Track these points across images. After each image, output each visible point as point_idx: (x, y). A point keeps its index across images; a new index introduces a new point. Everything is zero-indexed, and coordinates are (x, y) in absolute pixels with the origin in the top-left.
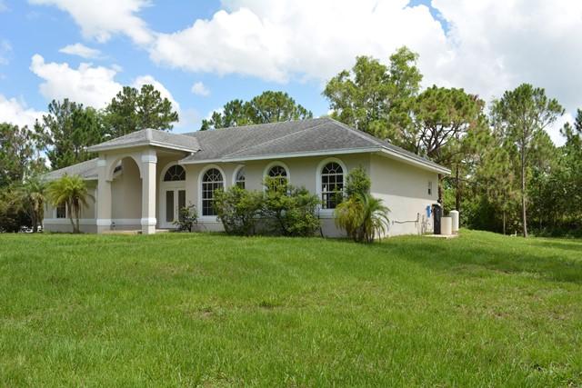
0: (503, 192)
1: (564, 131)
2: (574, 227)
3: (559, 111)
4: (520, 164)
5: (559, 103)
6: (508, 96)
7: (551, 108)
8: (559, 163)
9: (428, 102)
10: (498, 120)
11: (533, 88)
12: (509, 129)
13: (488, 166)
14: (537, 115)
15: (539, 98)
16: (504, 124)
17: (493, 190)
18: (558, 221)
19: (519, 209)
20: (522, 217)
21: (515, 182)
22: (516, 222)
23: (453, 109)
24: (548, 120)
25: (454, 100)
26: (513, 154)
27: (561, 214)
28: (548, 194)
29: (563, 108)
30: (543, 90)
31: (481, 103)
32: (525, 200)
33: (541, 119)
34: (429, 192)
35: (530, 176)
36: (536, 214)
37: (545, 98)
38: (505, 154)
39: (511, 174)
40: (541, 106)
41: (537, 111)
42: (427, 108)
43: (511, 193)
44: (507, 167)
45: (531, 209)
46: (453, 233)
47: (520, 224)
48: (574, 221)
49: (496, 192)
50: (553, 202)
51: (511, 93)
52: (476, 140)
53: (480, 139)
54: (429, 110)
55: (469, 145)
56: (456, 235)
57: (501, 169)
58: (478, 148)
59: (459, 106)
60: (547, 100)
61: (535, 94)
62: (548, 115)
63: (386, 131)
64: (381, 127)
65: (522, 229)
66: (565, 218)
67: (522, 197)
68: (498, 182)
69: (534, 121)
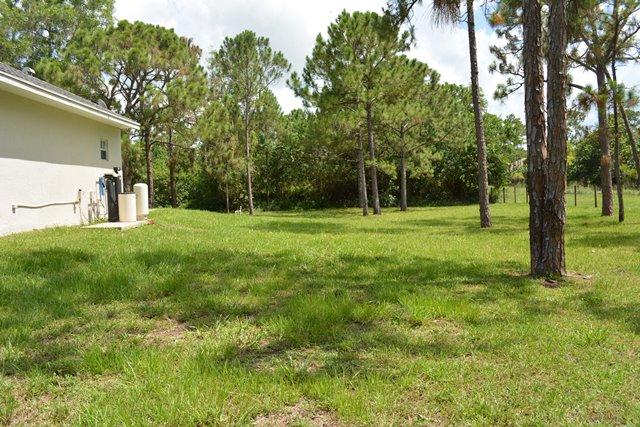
0: (225, 160)
1: (291, 83)
2: (302, 198)
3: (285, 65)
4: (243, 128)
5: (285, 57)
6: (229, 43)
7: (276, 62)
8: (286, 128)
9: (121, 35)
10: (218, 75)
11: (257, 37)
12: (230, 85)
13: (204, 125)
14: (261, 70)
15: (263, 49)
16: (226, 80)
17: (211, 157)
18: (286, 192)
19: (244, 179)
20: (247, 189)
21: (238, 148)
22: (242, 196)
23: (156, 49)
24: (273, 76)
25: (158, 38)
26: (234, 114)
27: (289, 184)
28: (275, 163)
29: (289, 63)
30: (267, 40)
31: (197, 50)
32: (251, 169)
33: (266, 74)
34: (104, 155)
35: (256, 141)
36: (263, 186)
37: (270, 50)
38: (224, 111)
39: (234, 139)
40: (265, 59)
41: (261, 65)
42: (120, 44)
43: (233, 160)
44: (226, 127)
45: (258, 180)
46: (139, 218)
47: (247, 197)
48: (302, 191)
49: (216, 160)
50: (281, 172)
51: (231, 40)
52: (185, 91)
53: (191, 89)
54: (123, 47)
55: (177, 97)
56: (145, 222)
57: (219, 130)
58: (188, 101)
59: (164, 45)
60: (273, 52)
61: (259, 44)
62: (274, 70)
63: (60, 74)
64: (52, 66)
65: (248, 202)
66: (293, 188)
67: (246, 165)
68: (218, 148)
69: (258, 77)
